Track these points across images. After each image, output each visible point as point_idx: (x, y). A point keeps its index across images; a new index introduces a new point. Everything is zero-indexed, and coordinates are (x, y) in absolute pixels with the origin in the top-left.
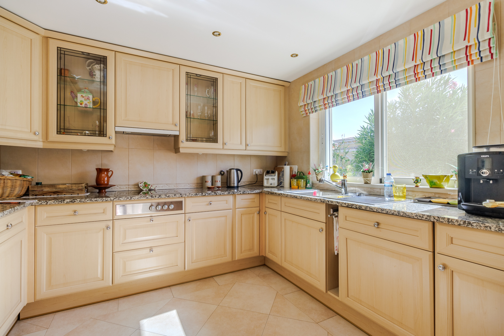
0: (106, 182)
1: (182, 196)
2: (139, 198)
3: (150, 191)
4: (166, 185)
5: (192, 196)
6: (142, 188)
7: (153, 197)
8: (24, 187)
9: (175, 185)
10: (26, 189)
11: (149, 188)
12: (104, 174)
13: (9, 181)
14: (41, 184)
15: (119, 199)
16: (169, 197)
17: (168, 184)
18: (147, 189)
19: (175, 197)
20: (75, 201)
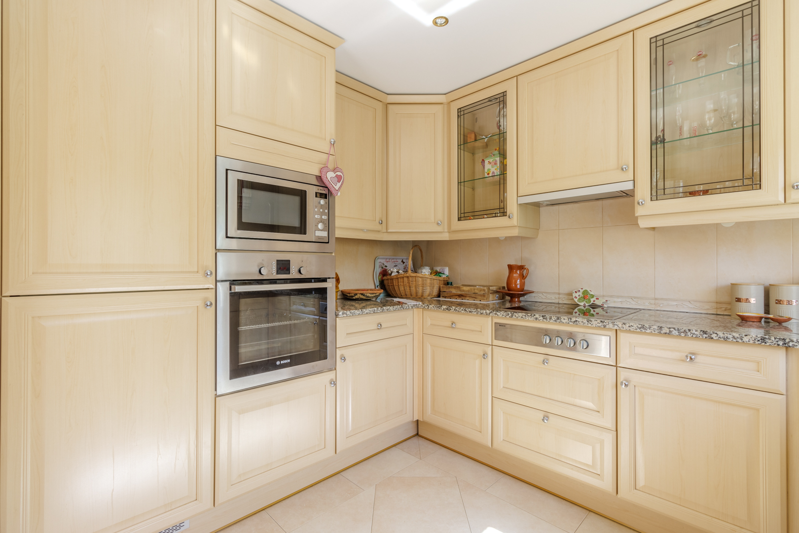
0: (518, 286)
1: (605, 326)
2: (524, 317)
3: (593, 308)
4: (630, 300)
5: (631, 329)
6: (577, 302)
7: (546, 319)
8: (435, 287)
9: (653, 302)
10: (438, 289)
11: (592, 302)
12: (516, 272)
13: (420, 279)
14: (451, 284)
15: (496, 314)
16: (577, 324)
17: (635, 297)
18: (587, 305)
19: (590, 325)
20: (450, 310)
